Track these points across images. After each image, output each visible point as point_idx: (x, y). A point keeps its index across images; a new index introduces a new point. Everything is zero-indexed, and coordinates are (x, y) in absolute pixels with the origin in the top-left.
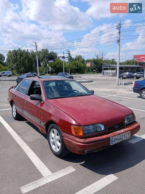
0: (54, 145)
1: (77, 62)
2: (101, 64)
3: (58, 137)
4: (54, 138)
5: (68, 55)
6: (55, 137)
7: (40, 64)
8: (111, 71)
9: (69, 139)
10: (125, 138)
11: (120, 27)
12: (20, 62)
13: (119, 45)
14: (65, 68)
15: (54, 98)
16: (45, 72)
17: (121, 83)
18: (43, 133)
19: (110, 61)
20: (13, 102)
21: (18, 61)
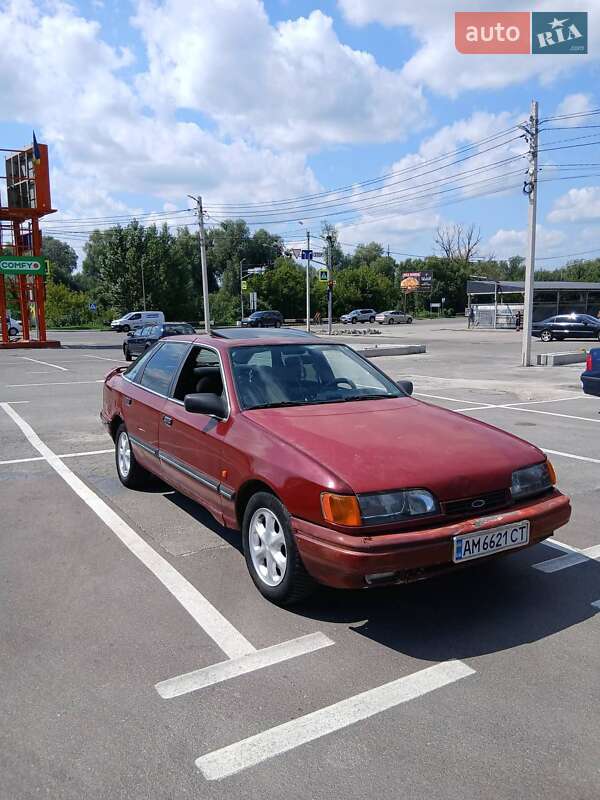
0: (265, 565)
1: (361, 271)
2: (465, 280)
3: (278, 537)
4: (263, 538)
5: (326, 244)
6: (268, 535)
7: (215, 281)
8: (502, 307)
9: (314, 537)
10: (509, 542)
11: (537, 130)
12: (135, 274)
13: (534, 202)
14: (311, 295)
15: (266, 407)
16: (233, 313)
17: (539, 357)
18: (228, 526)
19: (503, 264)
20: (123, 422)
21: (127, 270)
